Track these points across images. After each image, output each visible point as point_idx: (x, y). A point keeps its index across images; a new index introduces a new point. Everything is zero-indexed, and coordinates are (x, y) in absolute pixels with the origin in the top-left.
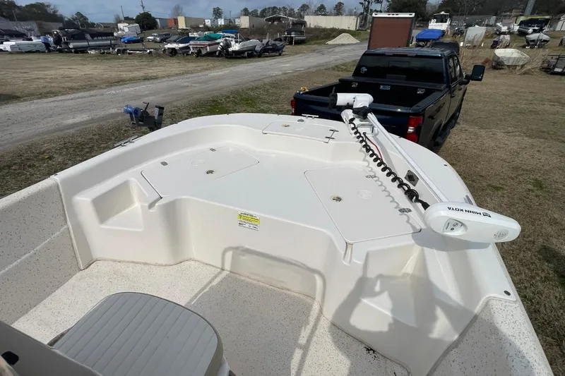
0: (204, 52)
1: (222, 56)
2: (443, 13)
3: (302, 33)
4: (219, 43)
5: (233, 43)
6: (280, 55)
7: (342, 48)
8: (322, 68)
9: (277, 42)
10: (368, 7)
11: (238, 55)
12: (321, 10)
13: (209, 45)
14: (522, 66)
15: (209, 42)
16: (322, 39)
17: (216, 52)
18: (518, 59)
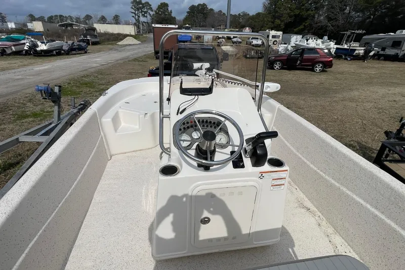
0: (8, 51)
1: (30, 54)
2: (187, 25)
3: (96, 37)
4: (24, 44)
5: (39, 43)
6: (86, 52)
7: (131, 47)
8: (127, 60)
9: (81, 43)
10: (138, 19)
11: (47, 54)
12: (103, 20)
13: (14, 45)
14: (236, 55)
15: (14, 43)
16: (113, 41)
17: (22, 51)
18: (233, 52)
